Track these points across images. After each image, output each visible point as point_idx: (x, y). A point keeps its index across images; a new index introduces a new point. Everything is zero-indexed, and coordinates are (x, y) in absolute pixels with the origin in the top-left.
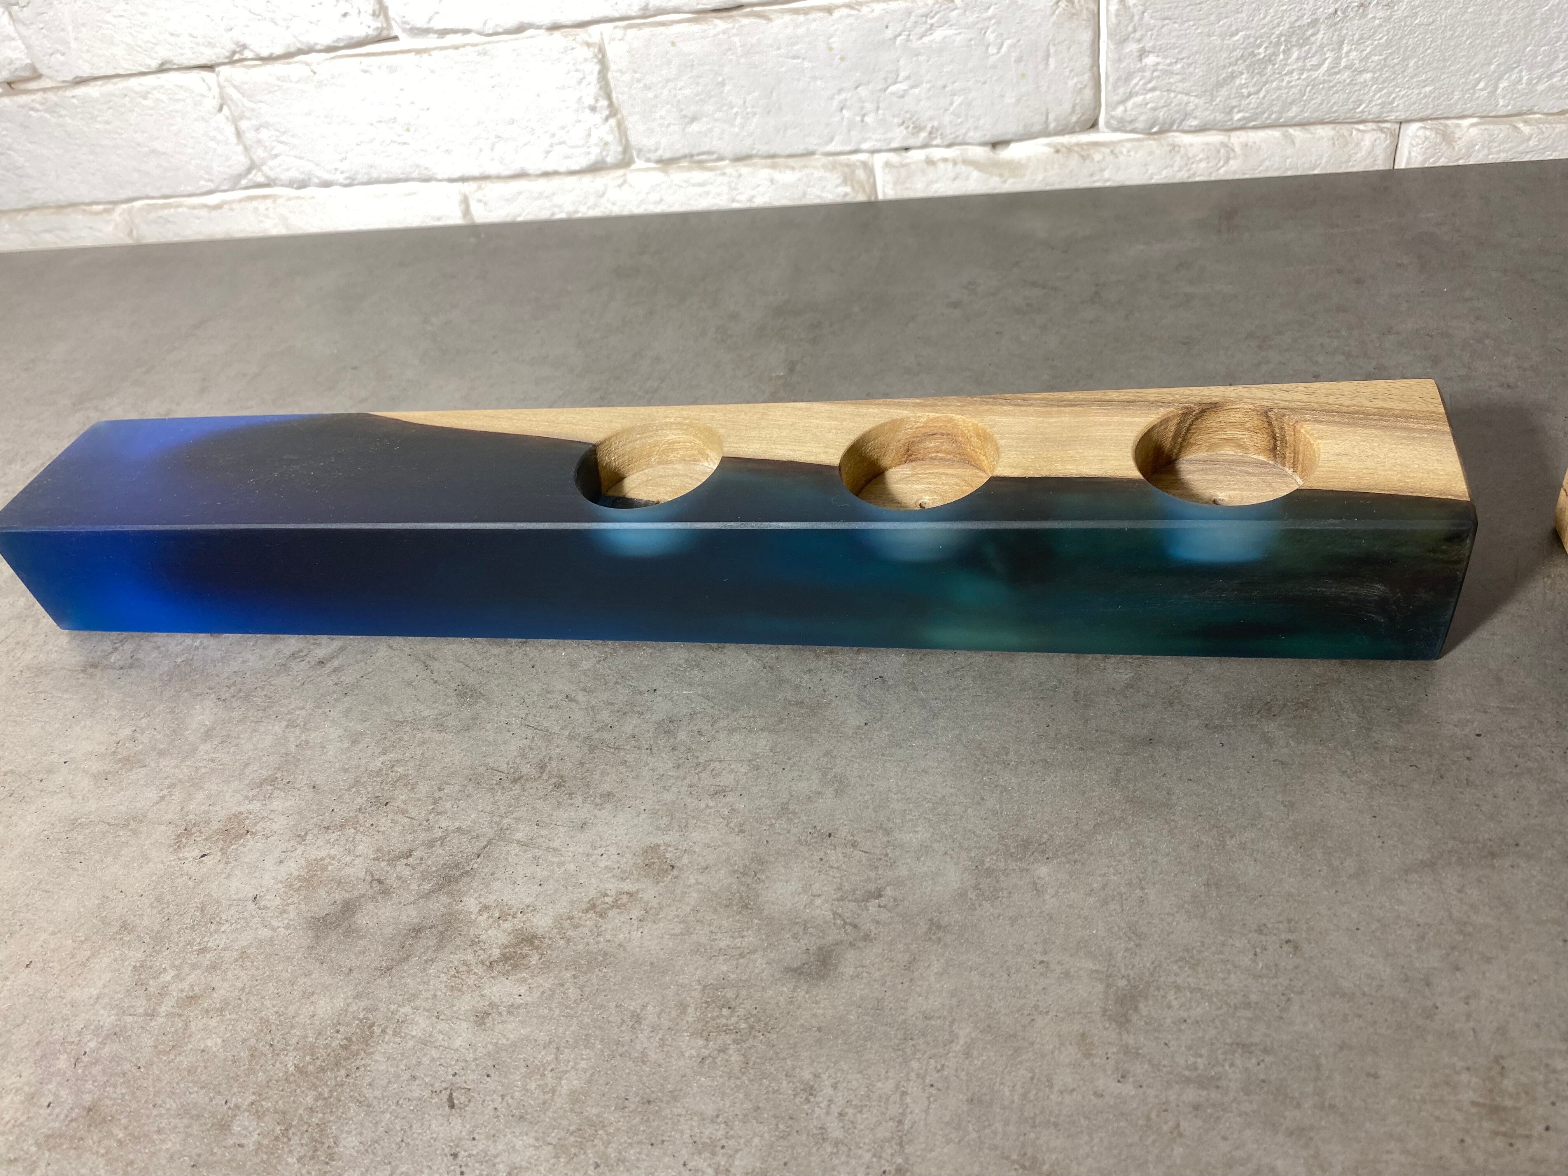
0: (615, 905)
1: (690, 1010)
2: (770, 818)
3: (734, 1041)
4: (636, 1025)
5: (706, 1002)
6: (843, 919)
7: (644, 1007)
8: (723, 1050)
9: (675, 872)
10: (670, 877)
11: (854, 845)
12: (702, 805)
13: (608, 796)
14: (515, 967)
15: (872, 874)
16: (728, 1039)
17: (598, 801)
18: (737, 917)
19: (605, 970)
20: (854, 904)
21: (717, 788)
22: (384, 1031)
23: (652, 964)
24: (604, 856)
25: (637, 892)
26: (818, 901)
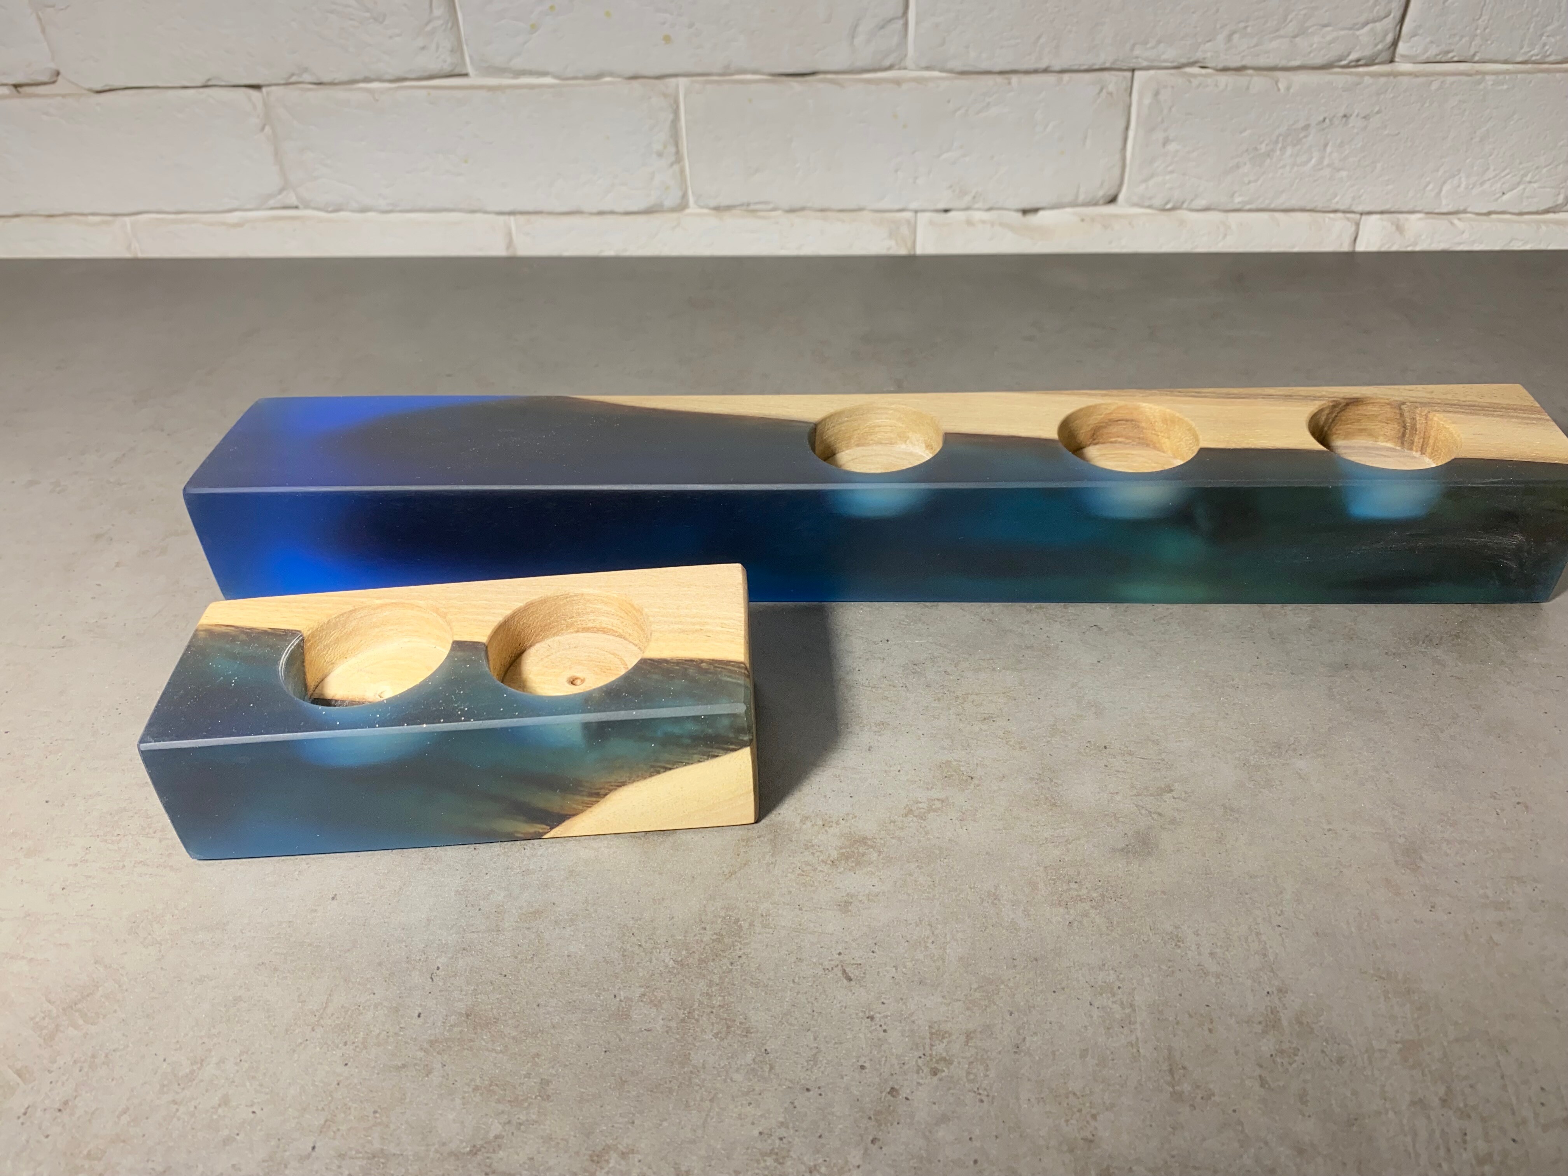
0: (930, 809)
1: (1041, 886)
2: (1044, 737)
3: (1092, 907)
4: (996, 902)
5: (1053, 880)
6: (1146, 810)
7: (996, 887)
8: (1086, 914)
9: (976, 781)
10: (972, 786)
11: (1131, 754)
12: (977, 729)
13: (882, 724)
14: (858, 863)
15: (1158, 775)
16: (1087, 906)
17: (874, 728)
18: (1050, 814)
19: (945, 861)
20: (1151, 798)
21: (985, 715)
22: (751, 924)
23: (987, 853)
24: (901, 772)
25: (947, 798)
26: (1118, 798)
